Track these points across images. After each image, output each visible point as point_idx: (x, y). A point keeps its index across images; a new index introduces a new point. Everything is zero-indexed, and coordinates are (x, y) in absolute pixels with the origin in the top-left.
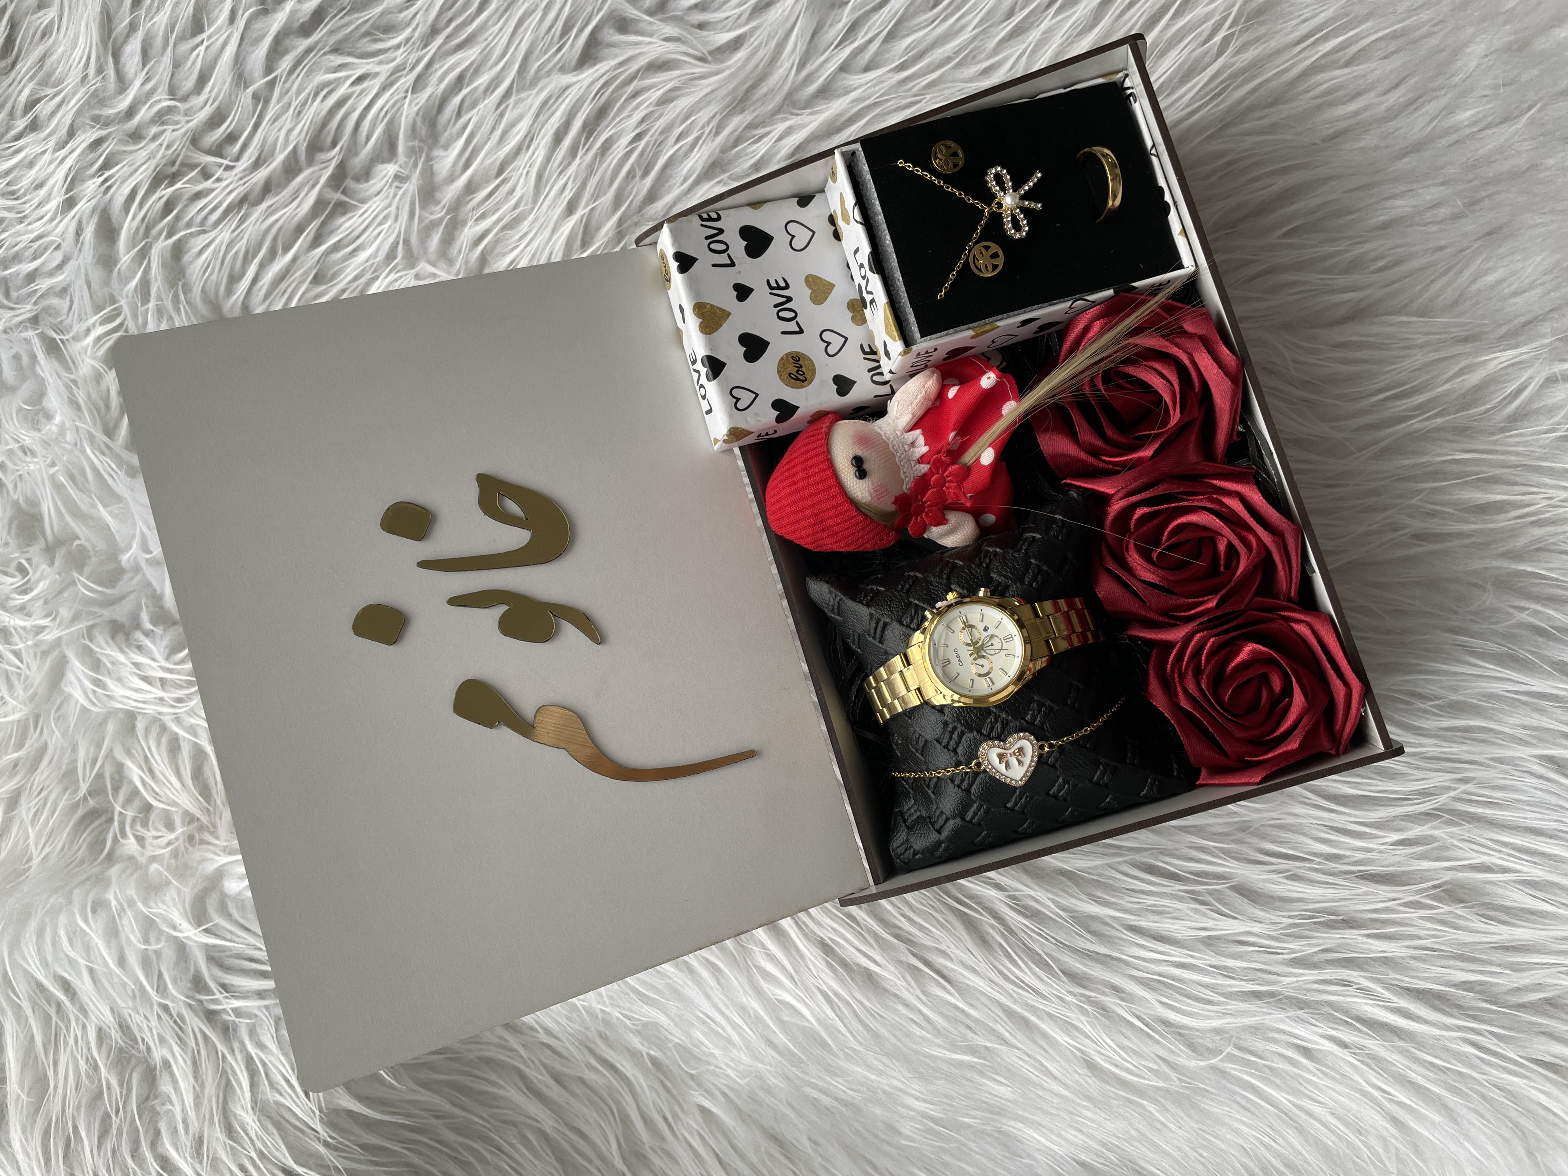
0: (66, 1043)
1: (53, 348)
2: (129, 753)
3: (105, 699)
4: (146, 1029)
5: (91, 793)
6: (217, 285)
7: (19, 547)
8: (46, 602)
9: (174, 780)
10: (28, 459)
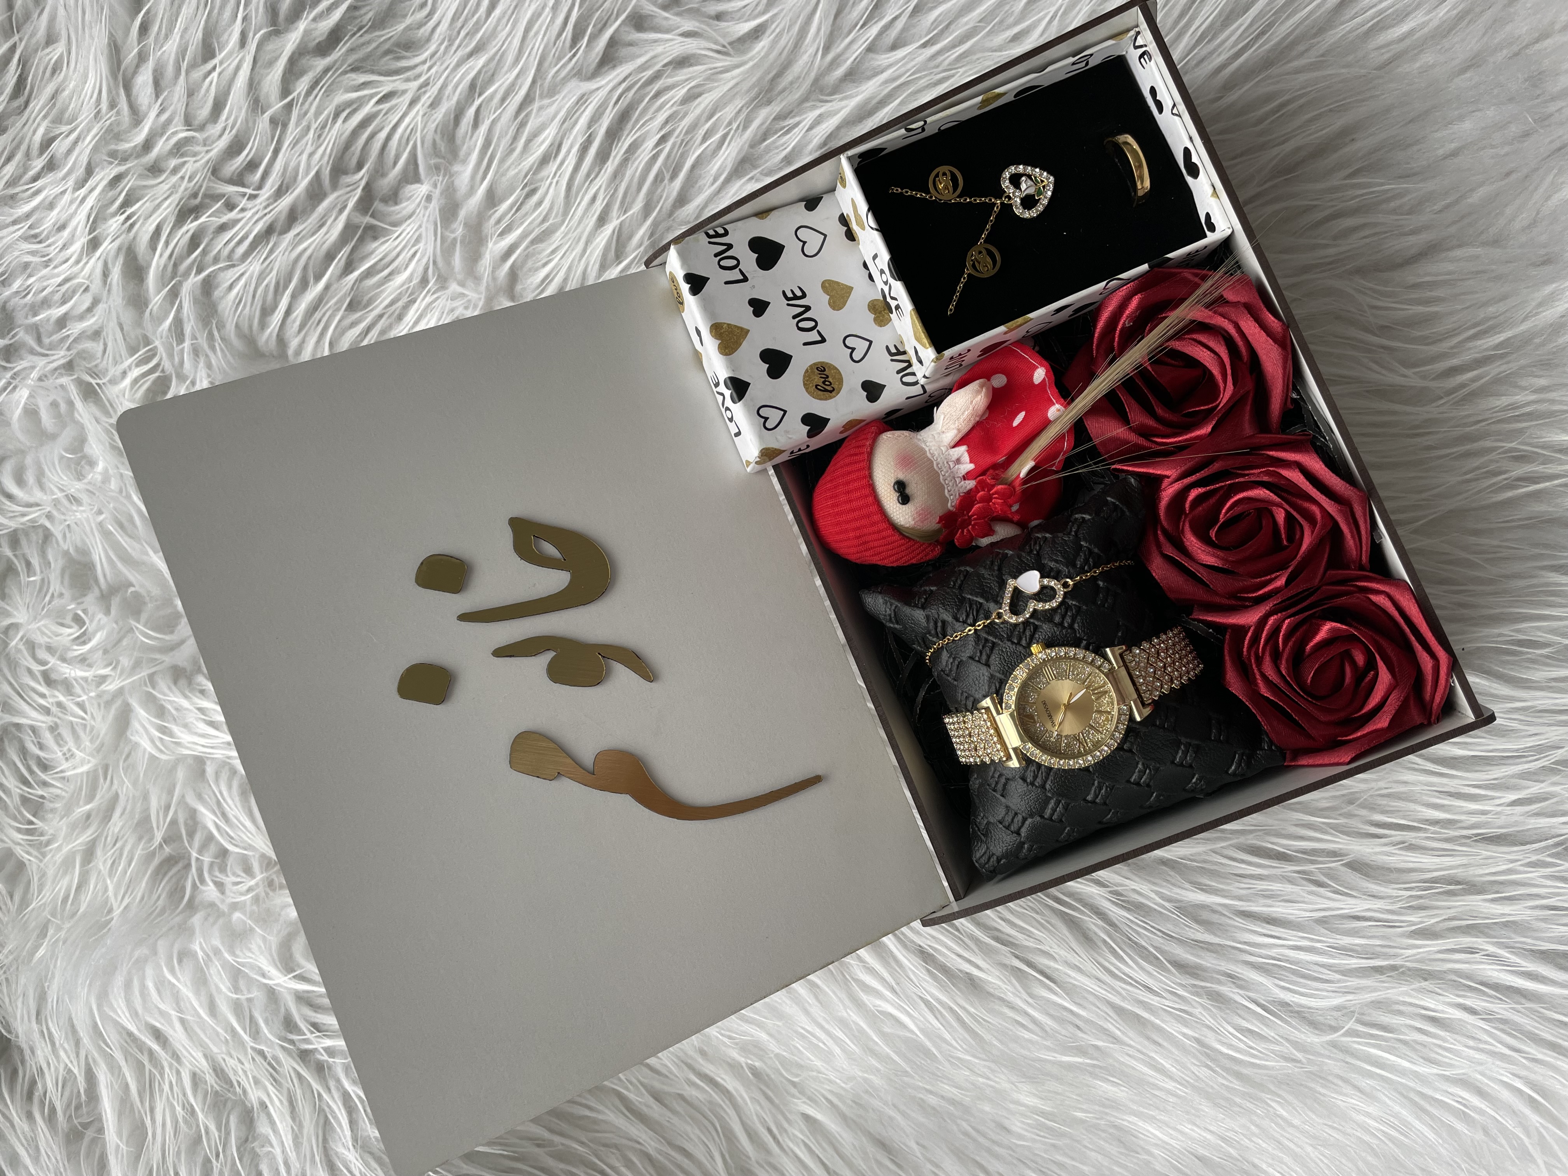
0: (161, 1090)
1: (89, 393)
2: (200, 797)
3: (173, 745)
4: (240, 1072)
5: (166, 840)
6: (251, 319)
7: (74, 599)
8: (106, 652)
9: (248, 824)
10: (75, 508)
